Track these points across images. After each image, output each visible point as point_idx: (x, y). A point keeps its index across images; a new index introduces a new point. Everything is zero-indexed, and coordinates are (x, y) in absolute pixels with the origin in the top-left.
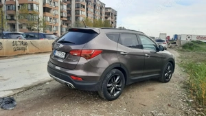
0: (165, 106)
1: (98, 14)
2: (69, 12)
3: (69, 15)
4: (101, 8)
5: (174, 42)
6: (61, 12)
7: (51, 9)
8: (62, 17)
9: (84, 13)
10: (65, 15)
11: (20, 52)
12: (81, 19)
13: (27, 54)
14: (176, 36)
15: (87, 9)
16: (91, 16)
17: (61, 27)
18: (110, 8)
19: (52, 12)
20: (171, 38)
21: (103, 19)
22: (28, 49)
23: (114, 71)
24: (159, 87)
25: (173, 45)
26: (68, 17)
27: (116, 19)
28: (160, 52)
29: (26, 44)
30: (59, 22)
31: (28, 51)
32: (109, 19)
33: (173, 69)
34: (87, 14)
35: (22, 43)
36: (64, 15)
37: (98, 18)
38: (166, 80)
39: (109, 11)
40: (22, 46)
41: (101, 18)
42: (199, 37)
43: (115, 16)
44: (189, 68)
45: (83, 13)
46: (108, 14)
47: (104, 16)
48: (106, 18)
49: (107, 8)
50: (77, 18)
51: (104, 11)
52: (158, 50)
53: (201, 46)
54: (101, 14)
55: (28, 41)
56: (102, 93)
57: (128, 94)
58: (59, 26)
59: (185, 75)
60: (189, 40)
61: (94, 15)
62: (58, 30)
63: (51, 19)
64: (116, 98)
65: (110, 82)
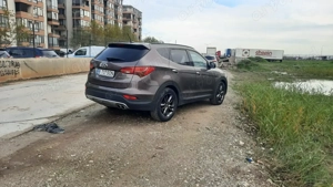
0: (219, 123)
1: (111, 15)
2: (62, 11)
3: (62, 17)
4: (116, 6)
5: (226, 58)
6: (49, 12)
7: (29, 6)
8: (49, 20)
9: (88, 14)
10: (55, 16)
12: (83, 23)
13: (20, 80)
14: (229, 51)
15: (93, 8)
16: (99, 18)
17: (49, 36)
18: (130, 7)
19: (33, 11)
20: (223, 54)
21: (120, 25)
23: (167, 90)
25: (225, 64)
26: (60, 20)
27: (140, 24)
28: (212, 70)
29: (17, 65)
30: (47, 29)
31: (20, 76)
32: (130, 24)
33: (225, 89)
34: (93, 15)
35: (12, 63)
36: (53, 17)
37: (112, 22)
38: (218, 102)
39: (129, 11)
40: (12, 68)
41: (116, 22)
42: (259, 52)
43: (139, 19)
45: (86, 13)
46: (127, 16)
47: (121, 18)
48: (125, 22)
49: (124, 7)
50: (76, 22)
51: (120, 11)
52: (209, 67)
53: (260, 64)
54: (116, 16)
55: (20, 60)
58: (46, 34)
60: (246, 56)
61: (105, 18)
62: (43, 42)
63: (30, 22)
64: (169, 119)
65: (163, 102)
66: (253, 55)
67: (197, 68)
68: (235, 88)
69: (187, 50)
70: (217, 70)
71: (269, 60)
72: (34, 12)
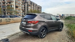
0: (61, 39)
1: (35, 8)
2: (25, 7)
4: (36, 6)
5: (62, 17)
6: (22, 8)
8: (22, 9)
9: (30, 8)
10: (23, 9)
11: (8, 22)
13: (11, 23)
14: (63, 15)
15: (31, 6)
16: (32, 9)
18: (39, 6)
20: (61, 15)
21: (37, 10)
22: (11, 21)
23: (43, 28)
24: (59, 33)
25: (62, 18)
26: (24, 9)
27: (41, 9)
29: (10, 19)
30: (21, 11)
31: (11, 22)
32: (39, 9)
37: (35, 9)
38: (61, 30)
39: (39, 7)
40: (9, 20)
41: (36, 9)
42: (71, 15)
43: (41, 8)
44: (68, 26)
46: (38, 8)
47: (37, 8)
48: (38, 9)
50: (28, 10)
51: (37, 7)
52: (57, 20)
53: (72, 18)
55: (11, 18)
56: (39, 36)
57: (48, 36)
59: (67, 28)
60: (67, 16)
61: (34, 8)
62: (21, 14)
63: (18, 10)
64: (44, 37)
65: (42, 32)
66: (69, 16)
67: (53, 20)
68: (65, 25)
69: (50, 15)
70: (60, 21)
71: (74, 17)
72: (19, 8)
